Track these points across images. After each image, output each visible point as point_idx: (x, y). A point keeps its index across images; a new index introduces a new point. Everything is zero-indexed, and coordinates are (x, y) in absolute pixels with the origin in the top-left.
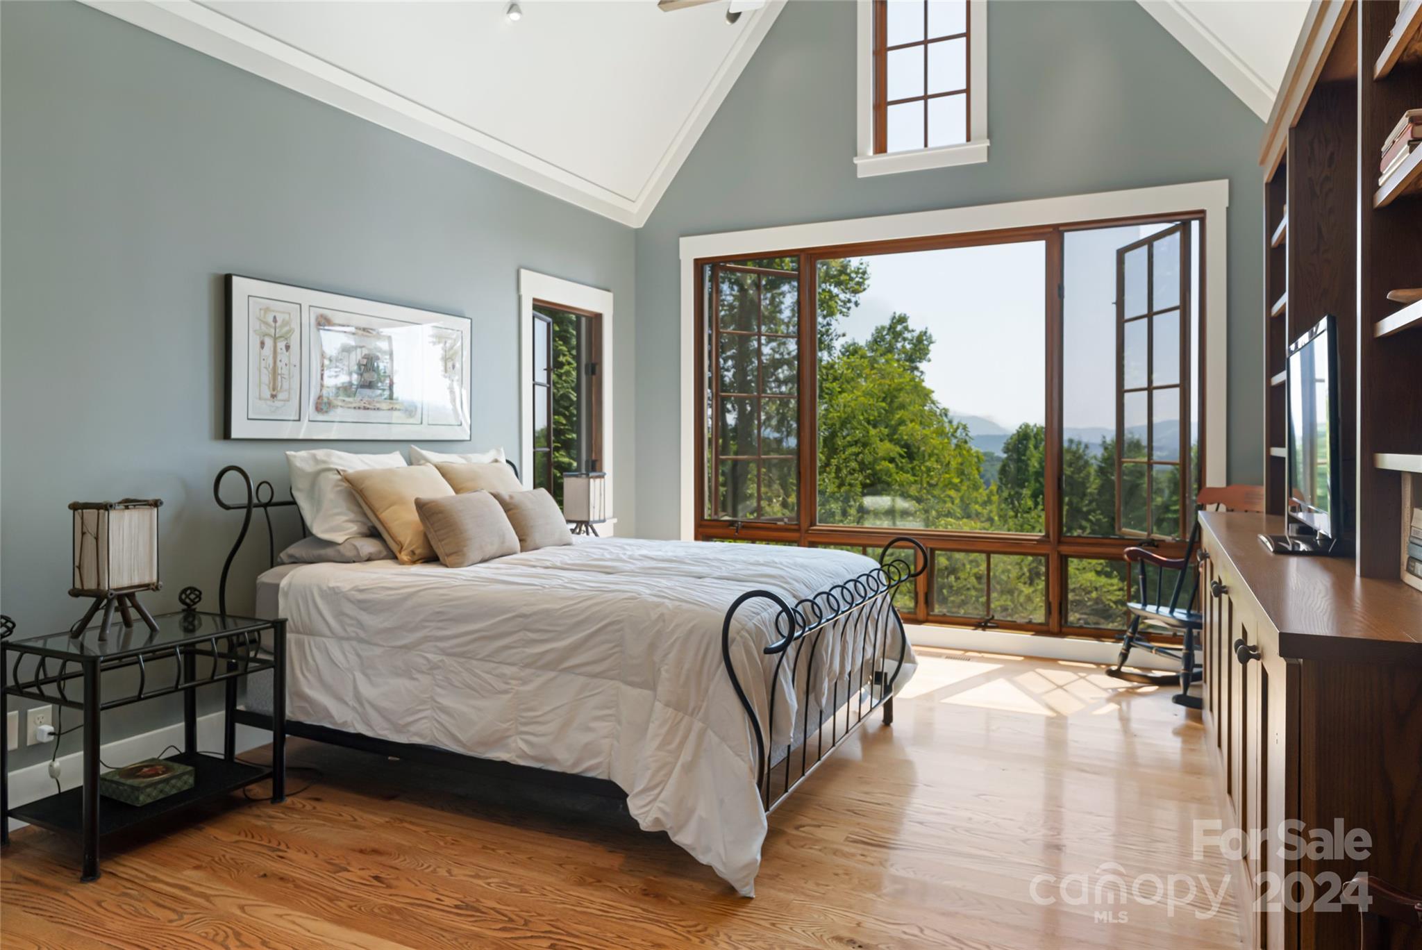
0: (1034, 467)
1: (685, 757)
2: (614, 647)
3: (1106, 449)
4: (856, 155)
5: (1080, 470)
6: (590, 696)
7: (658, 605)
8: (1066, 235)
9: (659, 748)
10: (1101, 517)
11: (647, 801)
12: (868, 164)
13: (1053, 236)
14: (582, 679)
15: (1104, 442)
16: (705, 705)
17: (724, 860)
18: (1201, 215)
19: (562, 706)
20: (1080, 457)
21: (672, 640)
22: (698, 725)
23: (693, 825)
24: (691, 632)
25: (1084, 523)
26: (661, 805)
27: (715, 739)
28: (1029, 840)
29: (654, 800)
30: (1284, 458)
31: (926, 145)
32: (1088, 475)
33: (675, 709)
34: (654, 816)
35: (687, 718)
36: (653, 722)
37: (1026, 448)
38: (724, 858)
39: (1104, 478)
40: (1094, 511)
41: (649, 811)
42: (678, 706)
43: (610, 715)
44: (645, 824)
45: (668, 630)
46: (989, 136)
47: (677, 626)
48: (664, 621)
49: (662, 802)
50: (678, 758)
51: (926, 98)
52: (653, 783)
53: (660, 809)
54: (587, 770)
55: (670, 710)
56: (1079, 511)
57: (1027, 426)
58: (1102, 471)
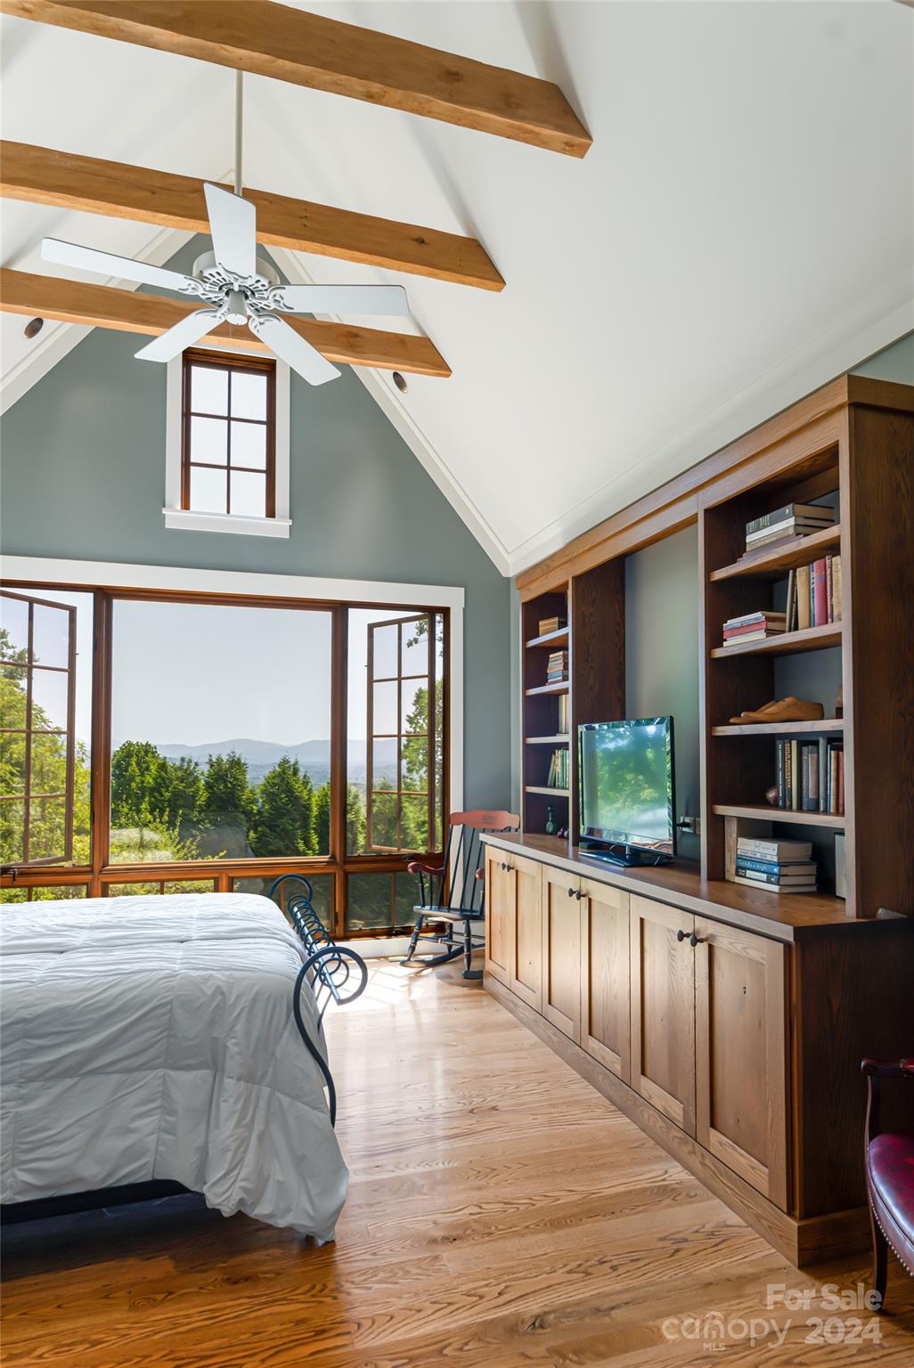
0: (149, 783)
1: (258, 1126)
2: (161, 1033)
3: (212, 766)
4: (164, 507)
5: (190, 785)
6: (128, 1094)
7: (207, 979)
8: (350, 610)
9: (236, 1127)
10: (209, 825)
11: (228, 1185)
12: (174, 517)
13: (339, 610)
14: (116, 1078)
15: (210, 760)
16: (271, 1069)
17: (312, 1213)
18: (445, 612)
19: (89, 1115)
20: (191, 774)
21: (236, 1013)
22: (266, 1091)
23: (270, 1192)
24: (255, 1000)
25: (194, 832)
26: (243, 1184)
27: (286, 1100)
28: (473, 1110)
29: (235, 1181)
30: (568, 798)
31: (228, 512)
32: (198, 790)
33: (247, 1082)
34: (238, 1198)
35: (256, 1086)
36: (225, 1101)
37: (129, 764)
38: (310, 1211)
39: (211, 791)
40: (203, 821)
41: (231, 1194)
42: (249, 1077)
43: (156, 1108)
44: (227, 1211)
45: (231, 1002)
46: (290, 518)
47: (239, 997)
48: (222, 994)
49: (243, 1180)
50: (251, 1131)
51: (229, 468)
52: (233, 1165)
53: (243, 1188)
54: (124, 1177)
55: (242, 1083)
56: (190, 821)
57: (130, 744)
58: (209, 786)
